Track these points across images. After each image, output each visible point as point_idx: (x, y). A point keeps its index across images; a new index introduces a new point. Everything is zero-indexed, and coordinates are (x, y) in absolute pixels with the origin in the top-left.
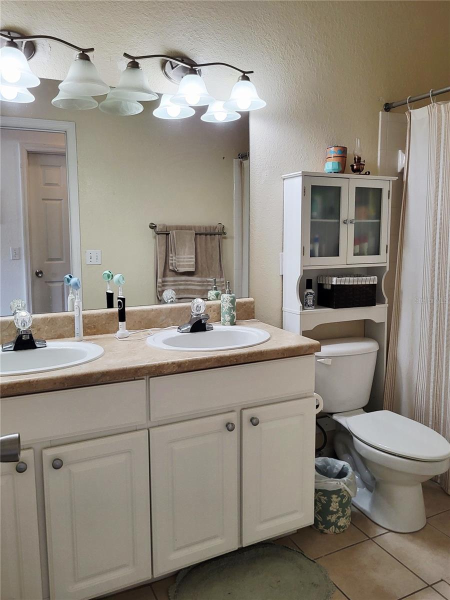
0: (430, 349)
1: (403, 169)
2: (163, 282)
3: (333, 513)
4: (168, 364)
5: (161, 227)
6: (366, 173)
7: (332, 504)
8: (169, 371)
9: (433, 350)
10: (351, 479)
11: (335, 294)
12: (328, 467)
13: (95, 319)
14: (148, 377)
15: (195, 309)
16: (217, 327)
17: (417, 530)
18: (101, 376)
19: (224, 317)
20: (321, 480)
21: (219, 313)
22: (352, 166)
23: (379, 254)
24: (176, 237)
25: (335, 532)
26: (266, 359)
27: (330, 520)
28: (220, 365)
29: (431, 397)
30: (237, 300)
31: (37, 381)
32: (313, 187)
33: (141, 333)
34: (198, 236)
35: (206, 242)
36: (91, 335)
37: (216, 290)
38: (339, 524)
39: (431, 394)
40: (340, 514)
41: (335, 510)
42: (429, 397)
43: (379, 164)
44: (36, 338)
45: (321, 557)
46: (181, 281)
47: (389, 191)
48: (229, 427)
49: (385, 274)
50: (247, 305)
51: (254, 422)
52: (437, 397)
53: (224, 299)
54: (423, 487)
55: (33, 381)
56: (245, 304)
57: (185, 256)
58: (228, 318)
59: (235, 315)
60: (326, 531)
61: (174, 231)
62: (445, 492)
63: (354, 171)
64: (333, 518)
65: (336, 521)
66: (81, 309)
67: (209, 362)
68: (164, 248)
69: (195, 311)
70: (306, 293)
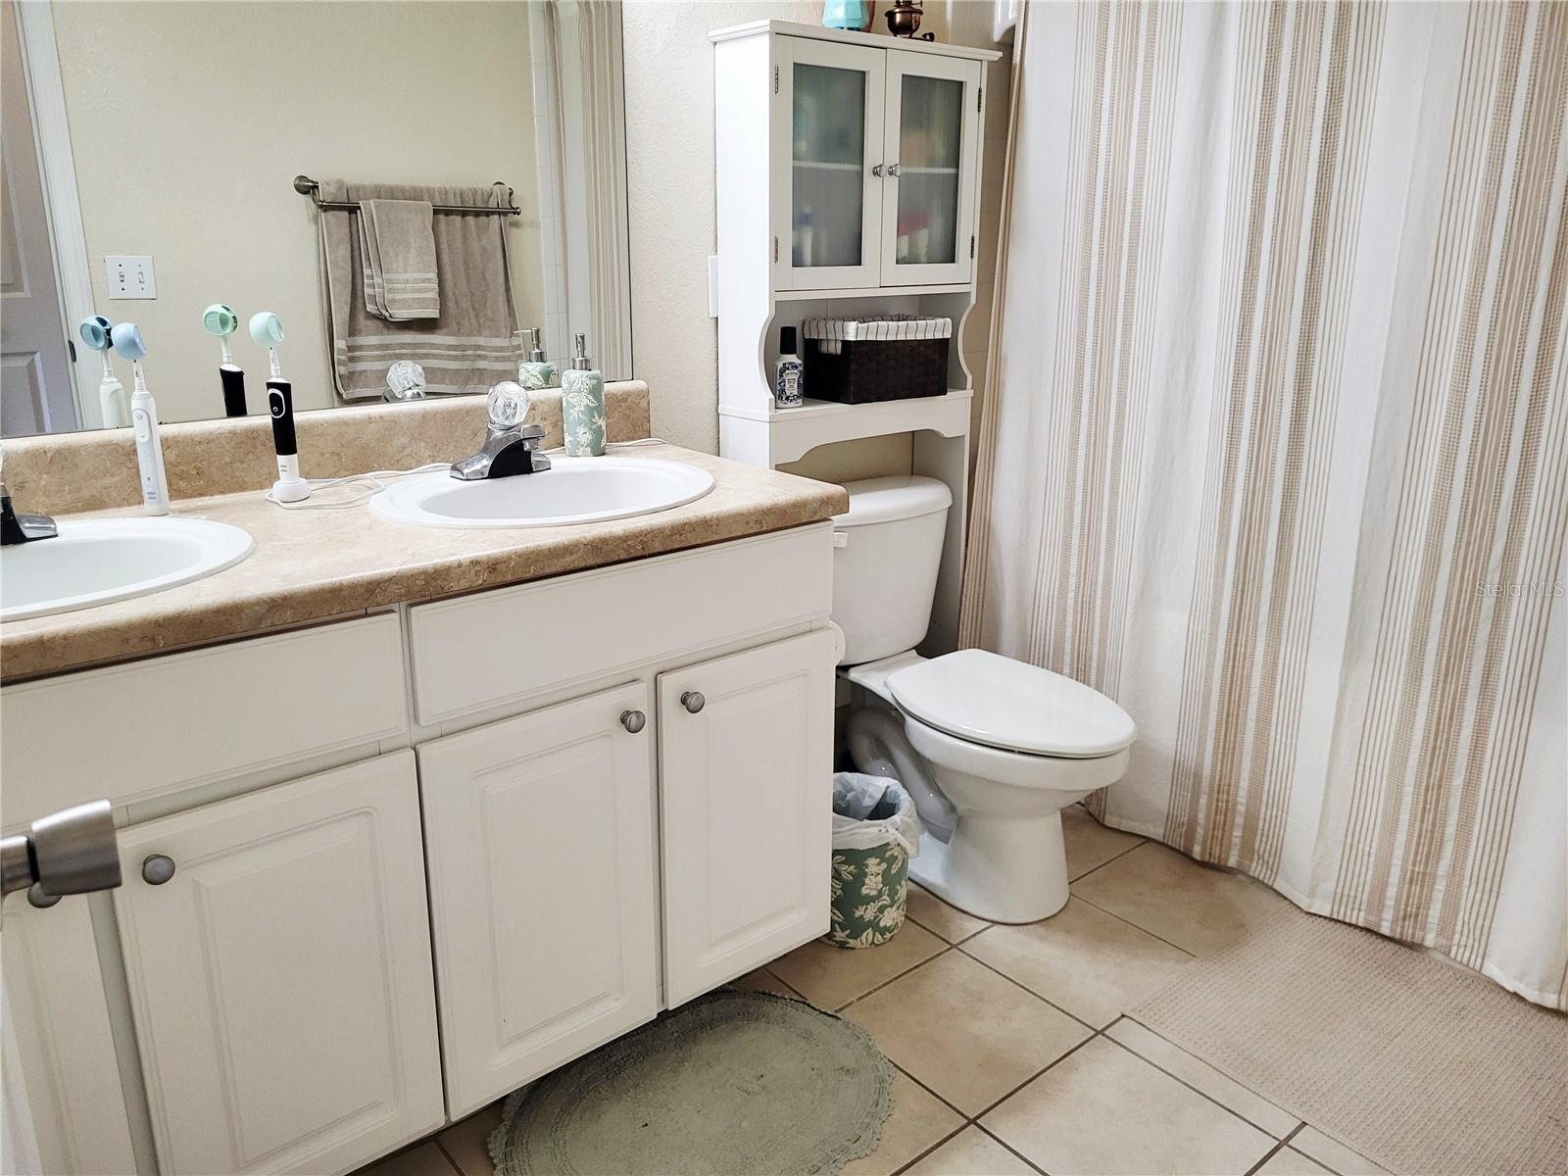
0: (1071, 498)
1: (1012, 29)
2: (351, 348)
3: (869, 900)
4: (460, 565)
5: (332, 189)
6: (925, 36)
7: (867, 881)
8: (464, 584)
9: (1079, 498)
10: (910, 817)
11: (853, 366)
12: (849, 796)
13: (198, 449)
14: (403, 604)
15: (500, 412)
16: (559, 462)
17: (1052, 914)
18: (268, 611)
19: (574, 434)
20: (842, 826)
21: (558, 425)
22: (891, 15)
23: (954, 262)
24: (379, 219)
25: (873, 943)
26: (716, 538)
27: (862, 916)
28: (599, 561)
29: (1070, 611)
30: (607, 387)
31: (65, 638)
32: (798, 67)
33: (347, 488)
34: (442, 217)
35: (464, 237)
36: (191, 496)
37: (542, 361)
38: (882, 924)
39: (1071, 603)
40: (886, 900)
41: (874, 893)
42: (1065, 610)
43: (949, 16)
44: (19, 513)
45: (850, 1004)
46: (403, 346)
47: (980, 91)
48: (629, 721)
49: (967, 312)
50: (629, 400)
51: (690, 703)
52: (1085, 607)
53: (571, 385)
54: (1062, 816)
55: (52, 640)
56: (623, 398)
57: (407, 276)
58: (584, 436)
59: (604, 428)
60: (852, 943)
61: (371, 202)
62: (1098, 821)
63: (896, 29)
64: (868, 913)
65: (875, 918)
66: (155, 422)
67: (571, 554)
68: (344, 251)
69: (501, 418)
70: (780, 366)
